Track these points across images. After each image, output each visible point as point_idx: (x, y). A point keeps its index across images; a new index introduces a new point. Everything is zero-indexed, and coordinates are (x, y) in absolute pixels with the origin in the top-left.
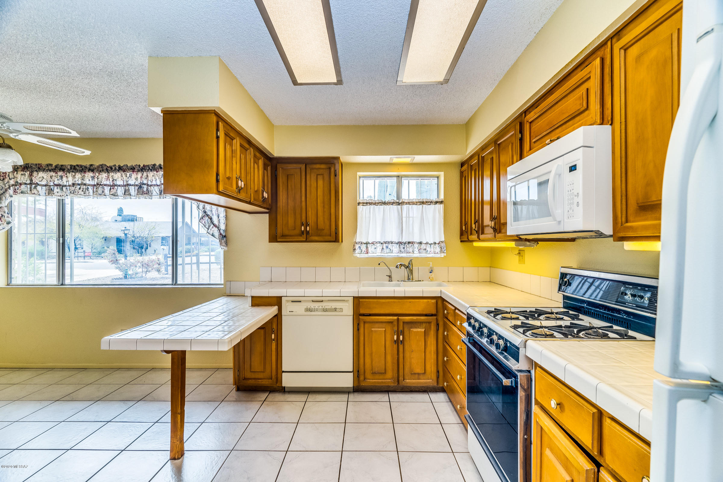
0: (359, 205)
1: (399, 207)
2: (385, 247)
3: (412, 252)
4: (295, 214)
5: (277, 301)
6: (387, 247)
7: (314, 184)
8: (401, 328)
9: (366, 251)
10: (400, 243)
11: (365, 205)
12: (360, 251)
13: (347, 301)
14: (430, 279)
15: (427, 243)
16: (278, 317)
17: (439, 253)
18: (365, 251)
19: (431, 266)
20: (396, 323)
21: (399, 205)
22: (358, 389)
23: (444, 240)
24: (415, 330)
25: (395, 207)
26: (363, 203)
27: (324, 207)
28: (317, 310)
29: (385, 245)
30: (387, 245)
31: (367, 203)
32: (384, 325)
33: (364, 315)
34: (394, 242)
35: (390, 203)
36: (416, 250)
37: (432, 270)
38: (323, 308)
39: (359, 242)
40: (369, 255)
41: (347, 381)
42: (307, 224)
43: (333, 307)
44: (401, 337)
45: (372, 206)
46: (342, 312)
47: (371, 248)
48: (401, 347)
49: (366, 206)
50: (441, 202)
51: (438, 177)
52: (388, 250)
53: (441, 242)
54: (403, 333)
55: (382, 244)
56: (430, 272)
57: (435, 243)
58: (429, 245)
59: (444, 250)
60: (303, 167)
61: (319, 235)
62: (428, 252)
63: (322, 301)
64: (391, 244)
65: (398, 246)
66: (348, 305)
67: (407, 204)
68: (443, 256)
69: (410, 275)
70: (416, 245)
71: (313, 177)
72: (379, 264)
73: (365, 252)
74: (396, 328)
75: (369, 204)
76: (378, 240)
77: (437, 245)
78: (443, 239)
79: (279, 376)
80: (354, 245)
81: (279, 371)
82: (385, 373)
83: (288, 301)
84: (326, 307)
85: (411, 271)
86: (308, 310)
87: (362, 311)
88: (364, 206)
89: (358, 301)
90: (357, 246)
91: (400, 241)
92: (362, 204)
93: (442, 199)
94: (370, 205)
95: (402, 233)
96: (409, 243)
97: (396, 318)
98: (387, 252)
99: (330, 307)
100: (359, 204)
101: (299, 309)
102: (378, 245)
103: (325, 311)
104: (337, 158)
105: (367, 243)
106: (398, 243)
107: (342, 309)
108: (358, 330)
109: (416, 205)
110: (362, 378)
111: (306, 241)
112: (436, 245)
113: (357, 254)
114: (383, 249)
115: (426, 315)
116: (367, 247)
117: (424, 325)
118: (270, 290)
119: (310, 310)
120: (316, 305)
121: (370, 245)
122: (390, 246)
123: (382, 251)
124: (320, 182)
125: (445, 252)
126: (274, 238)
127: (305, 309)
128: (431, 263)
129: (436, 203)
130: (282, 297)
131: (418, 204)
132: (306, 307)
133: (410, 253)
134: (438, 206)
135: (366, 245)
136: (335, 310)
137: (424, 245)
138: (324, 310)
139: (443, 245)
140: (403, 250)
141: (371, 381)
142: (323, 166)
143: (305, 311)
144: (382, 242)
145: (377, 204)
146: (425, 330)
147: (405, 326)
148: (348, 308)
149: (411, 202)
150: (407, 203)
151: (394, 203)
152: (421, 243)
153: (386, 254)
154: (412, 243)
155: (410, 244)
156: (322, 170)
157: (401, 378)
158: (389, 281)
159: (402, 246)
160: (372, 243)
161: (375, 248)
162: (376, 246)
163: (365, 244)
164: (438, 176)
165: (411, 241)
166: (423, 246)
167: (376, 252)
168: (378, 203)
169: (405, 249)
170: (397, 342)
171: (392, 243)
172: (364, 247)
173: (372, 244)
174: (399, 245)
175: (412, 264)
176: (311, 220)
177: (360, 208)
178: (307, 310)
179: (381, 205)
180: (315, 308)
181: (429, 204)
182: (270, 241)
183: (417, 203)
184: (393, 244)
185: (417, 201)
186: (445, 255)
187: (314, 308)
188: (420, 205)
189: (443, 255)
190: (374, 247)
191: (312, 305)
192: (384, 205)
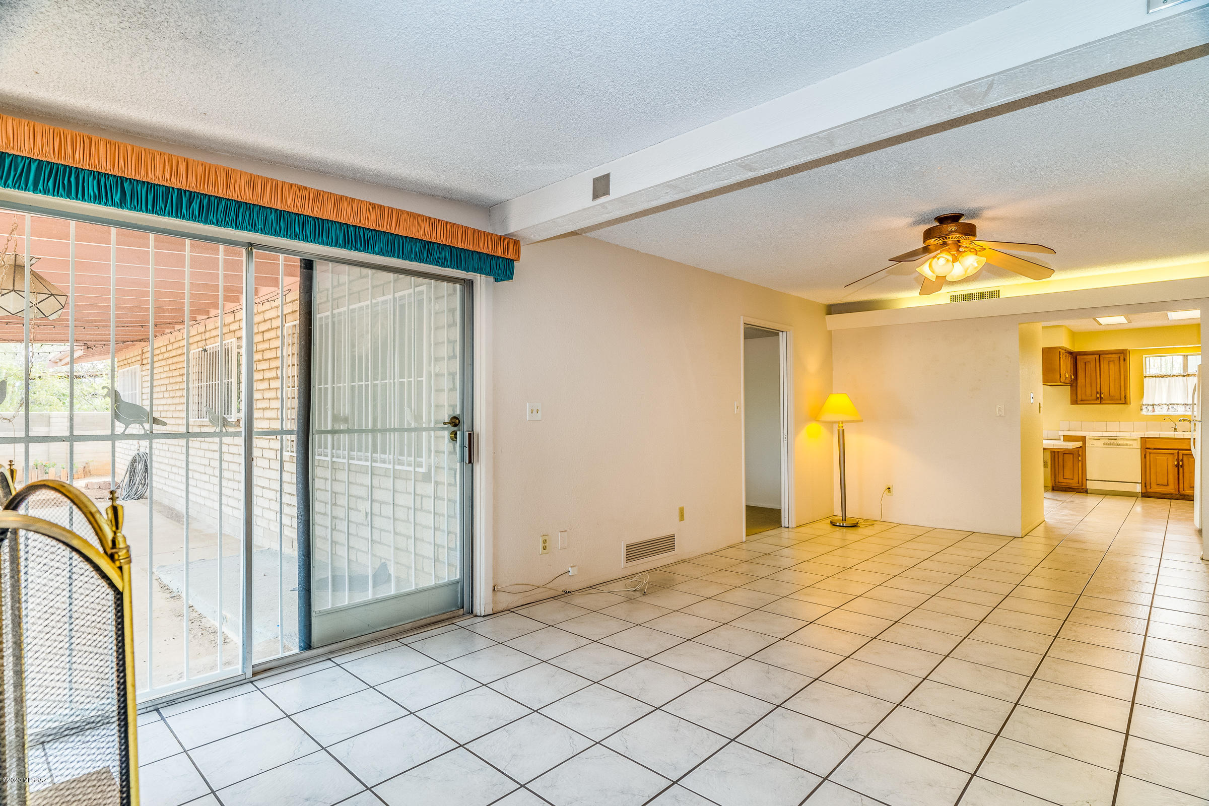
1: (1185, 379)
2: (1170, 408)
4: (1091, 386)
5: (1083, 439)
6: (1173, 408)
7: (1106, 367)
8: (1181, 458)
9: (1152, 410)
11: (1151, 378)
12: (1147, 410)
13: (1136, 440)
16: (1083, 448)
20: (1176, 454)
21: (1184, 377)
22: (1145, 495)
25: (1180, 379)
26: (1149, 377)
27: (1115, 382)
28: (1112, 445)
29: (1170, 406)
30: (1173, 406)
31: (1153, 376)
32: (1167, 455)
33: (1149, 449)
34: (1179, 404)
35: (1175, 376)
38: (1117, 443)
39: (1146, 404)
40: (1156, 413)
41: (1138, 488)
42: (1101, 393)
43: (1126, 443)
44: (1181, 463)
45: (1158, 379)
47: (1157, 408)
48: (1181, 470)
52: (1173, 410)
54: (1182, 461)
60: (1097, 357)
61: (1111, 400)
63: (1116, 440)
64: (1176, 405)
65: (1183, 407)
66: (1136, 442)
71: (1106, 363)
72: (1165, 419)
74: (1176, 458)
75: (1155, 377)
76: (1164, 402)
79: (1084, 483)
80: (1141, 407)
81: (1084, 480)
82: (1168, 485)
83: (1090, 439)
84: (1119, 443)
86: (1104, 444)
87: (1147, 447)
89: (1144, 440)
90: (1144, 407)
91: (1186, 403)
95: (1187, 397)
97: (1175, 451)
99: (1122, 443)
100: (1145, 377)
101: (1099, 443)
102: (1164, 406)
103: (1119, 445)
104: (1126, 350)
105: (1153, 405)
107: (1132, 445)
108: (1145, 458)
110: (1148, 487)
111: (1100, 404)
113: (1144, 412)
114: (1168, 409)
116: (1153, 408)
118: (1077, 432)
119: (1106, 445)
120: (1112, 442)
121: (1156, 406)
122: (1175, 407)
124: (1112, 366)
126: (1075, 401)
130: (1086, 437)
132: (1104, 442)
136: (1127, 445)
138: (1117, 445)
140: (1188, 410)
141: (1155, 489)
142: (1114, 356)
144: (1168, 404)
145: (1162, 377)
147: (1184, 456)
148: (1137, 444)
150: (1192, 375)
151: (1179, 376)
153: (1172, 412)
156: (1113, 358)
157: (1181, 489)
158: (1175, 432)
160: (1158, 405)
161: (1161, 409)
162: (1162, 407)
163: (1151, 405)
167: (1162, 411)
168: (1164, 376)
169: (1191, 409)
170: (1178, 466)
172: (1150, 408)
174: (1185, 406)
176: (1105, 390)
177: (1146, 380)
179: (1166, 377)
182: (1072, 404)
184: (1178, 406)
190: (1160, 407)
191: (1109, 442)
192: (1169, 377)
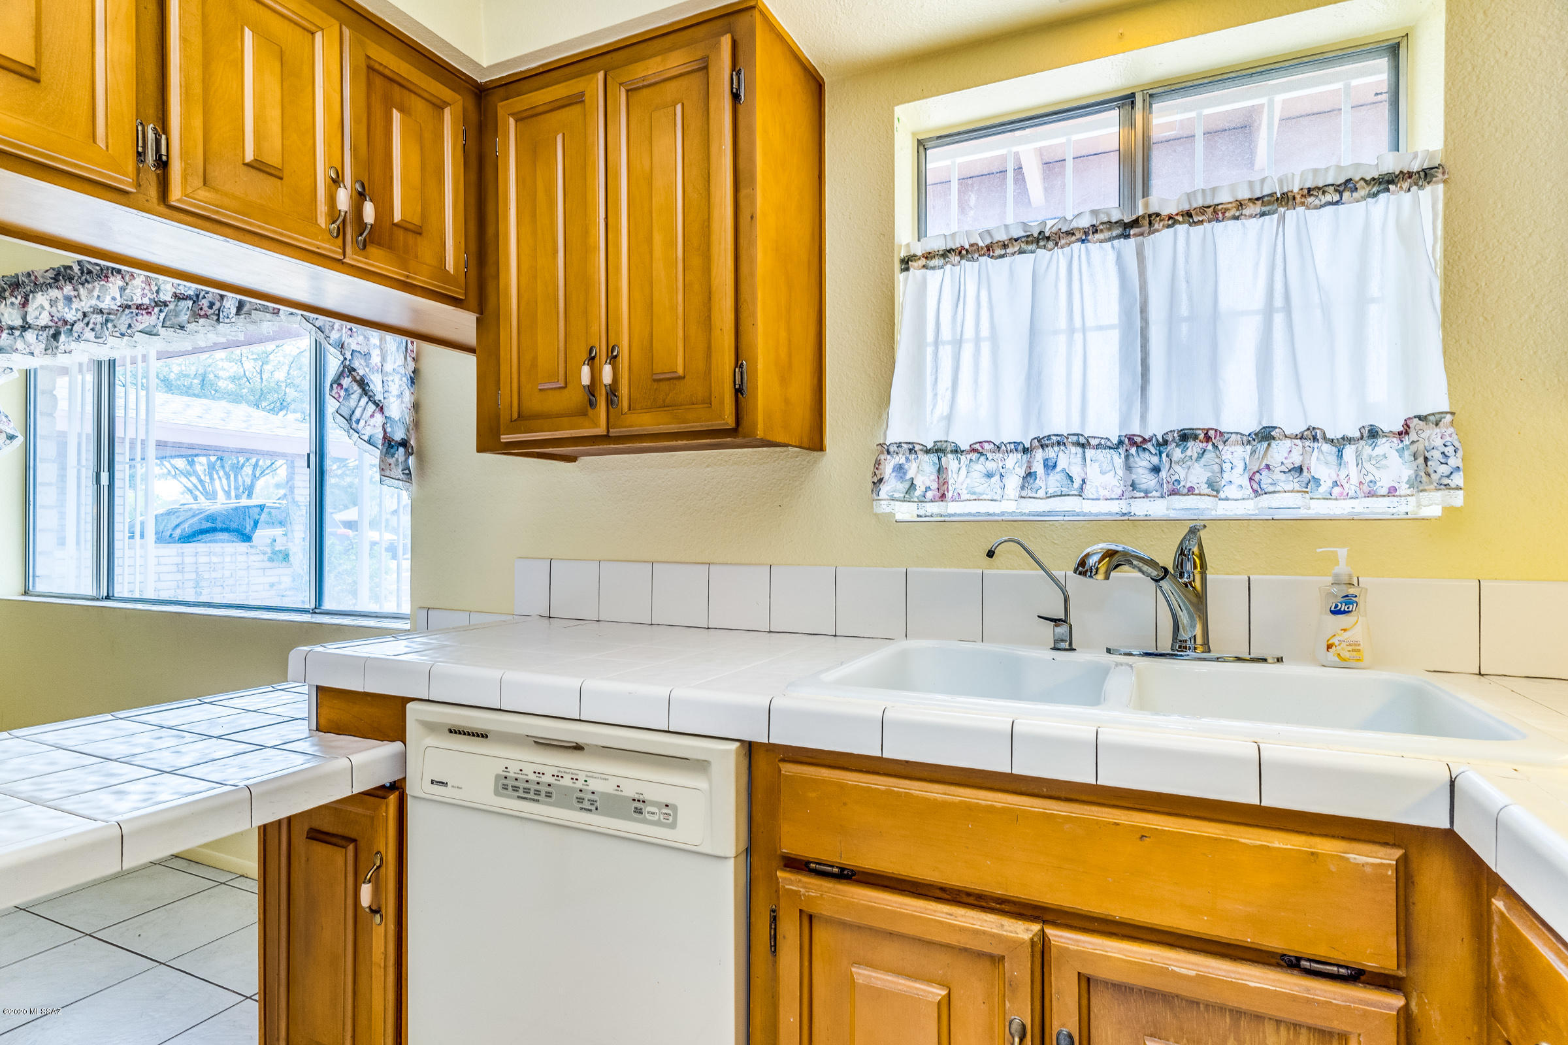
0: (907, 269)
1: (1129, 246)
2: (1038, 468)
3: (1204, 489)
4: (564, 315)
6: (1050, 466)
9: (934, 486)
10: (1134, 443)
11: (936, 262)
12: (903, 487)
13: (700, 766)
14: (1331, 656)
15: (1312, 435)
17: (1404, 489)
18: (928, 489)
19: (1342, 568)
21: (1127, 236)
23: (1446, 408)
25: (1101, 250)
26: (928, 256)
28: (548, 794)
29: (1040, 458)
30: (1051, 453)
31: (945, 253)
33: (806, 868)
34: (1093, 442)
35: (1070, 233)
36: (1236, 481)
37: (1349, 599)
38: (580, 785)
39: (899, 445)
43: (629, 791)
45: (969, 267)
46: (673, 825)
47: (963, 476)
49: (940, 267)
50: (1426, 175)
51: (1394, 50)
52: (1053, 482)
53: (1420, 418)
55: (1025, 450)
56: (1336, 612)
57: (1374, 433)
58: (1326, 447)
59: (1444, 470)
60: (593, 87)
61: (662, 407)
62: (1323, 489)
63: (577, 748)
64: (1074, 449)
65: (1119, 461)
66: (708, 787)
67: (1176, 222)
68: (1434, 511)
69: (1184, 618)
70: (1236, 454)
71: (639, 126)
72: (991, 554)
73: (929, 495)
75: (958, 258)
77: (1385, 446)
78: (1436, 399)
80: (878, 463)
83: (429, 725)
84: (593, 785)
85: (1199, 602)
86: (509, 785)
88: (933, 268)
89: (773, 770)
90: (889, 466)
91: (1135, 429)
92: (922, 262)
93: (1430, 155)
94: (962, 257)
95: (1144, 388)
96: (1185, 437)
97: (1022, 931)
98: (1051, 491)
99: (611, 788)
100: (906, 263)
101: (475, 772)
102: (1007, 456)
103: (586, 804)
104: (749, 12)
105: (938, 450)
106: (1121, 442)
107: (676, 809)
108: (773, 952)
109: (1236, 218)
111: (609, 437)
112: (1381, 441)
113: (893, 502)
114: (1030, 475)
116: (940, 469)
119: (516, 789)
120: (549, 766)
121: (963, 458)
122: (1068, 459)
123: (1023, 487)
124: (664, 146)
125: (1458, 479)
126: (492, 431)
127: (497, 778)
128: (1342, 552)
129: (1385, 182)
130: (409, 706)
131: (1254, 208)
132: (502, 770)
133: (1191, 491)
134: (1398, 200)
135: (933, 457)
136: (638, 806)
137: (1288, 443)
138: (580, 799)
139: (1432, 437)
140: (1147, 480)
142: (676, 62)
143: (497, 793)
144: (1027, 445)
145: (998, 252)
149: (1203, 210)
150: (1172, 220)
151: (1096, 232)
152: (1266, 435)
154: (1208, 439)
155: (1191, 444)
156: (673, 87)
158: (1055, 649)
159: (1143, 462)
160: (974, 450)
161: (989, 475)
162: (991, 466)
163: (927, 451)
164: (1394, 34)
165: (1200, 421)
166: (1281, 453)
167: (988, 493)
168: (1005, 246)
169: (1163, 474)
171: (1083, 446)
172: (925, 469)
173: (974, 456)
174: (1127, 457)
175: (1202, 557)
176: (630, 335)
178: (506, 786)
179: (1021, 252)
181: (1328, 198)
183: (1240, 205)
184: (1090, 453)
186: (1458, 499)
187: (536, 778)
188: (1263, 214)
189: (1432, 505)
190: (980, 467)
192: (1038, 247)
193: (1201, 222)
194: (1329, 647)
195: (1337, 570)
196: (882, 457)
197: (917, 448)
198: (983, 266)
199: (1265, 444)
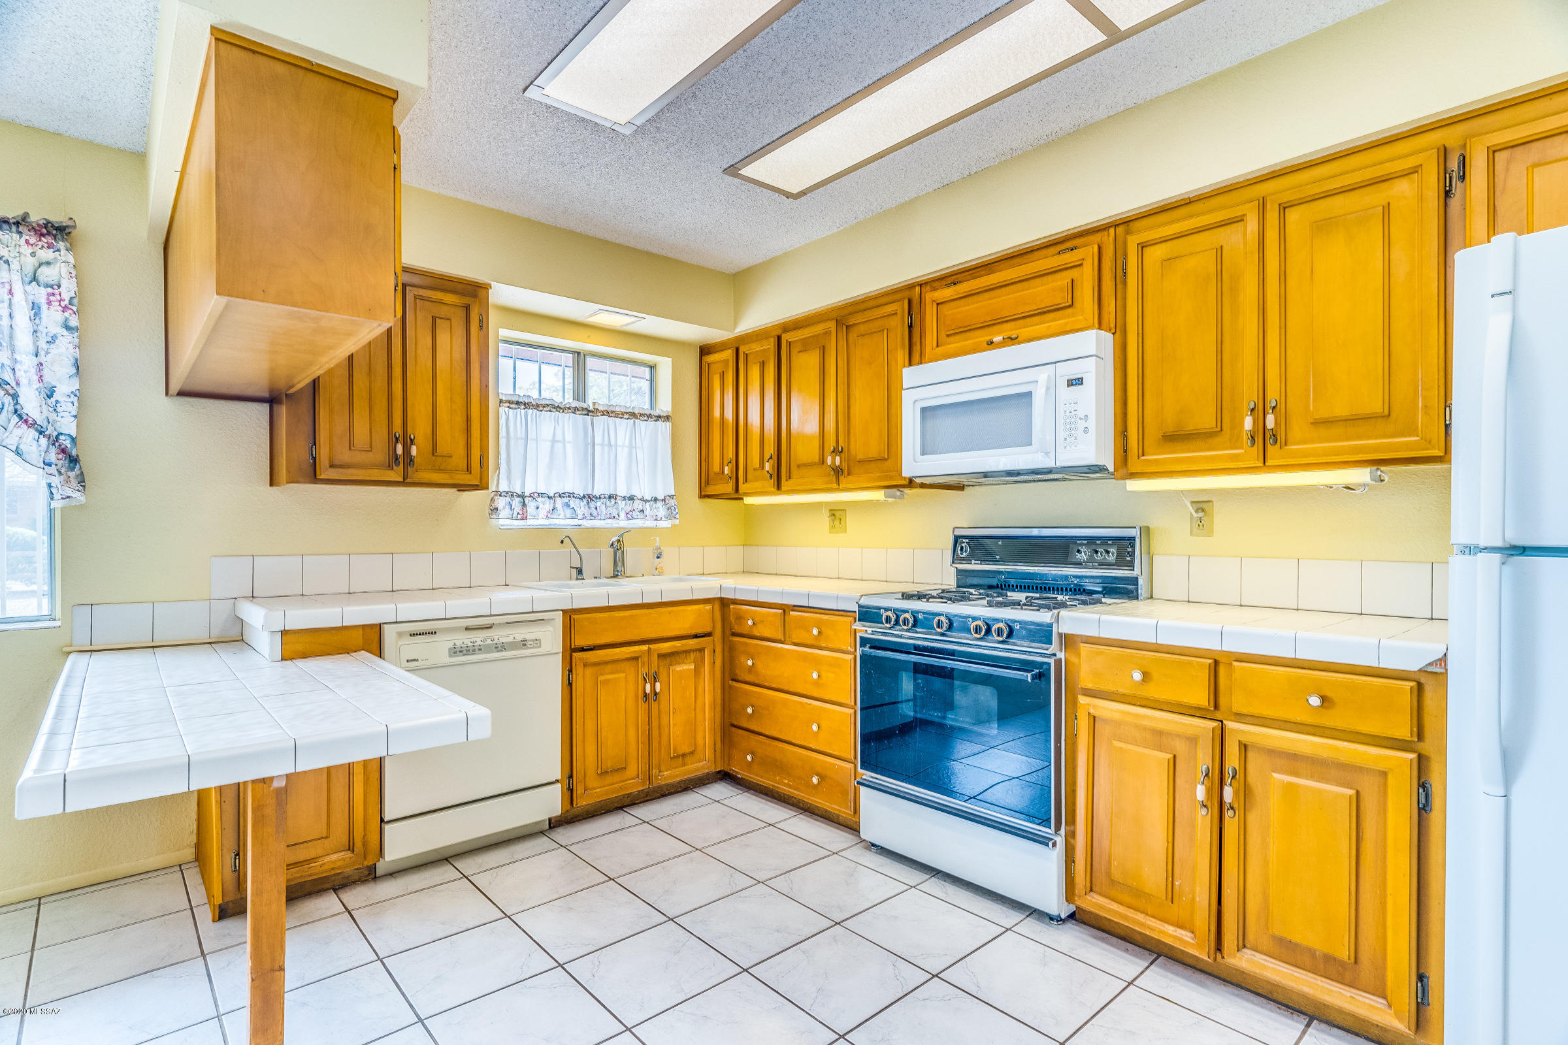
0: (500, 406)
1: (588, 419)
2: (559, 506)
3: (615, 517)
4: (371, 410)
5: (368, 637)
6: (565, 506)
7: (425, 340)
8: (655, 667)
9: (521, 512)
10: (589, 497)
11: (512, 405)
12: (510, 513)
13: (550, 621)
14: (657, 572)
15: (643, 499)
17: (663, 518)
18: (518, 513)
19: (658, 544)
20: (645, 659)
21: (588, 415)
22: (571, 817)
23: (673, 493)
24: (679, 668)
26: (509, 402)
28: (480, 650)
29: (559, 502)
30: (566, 500)
31: (518, 403)
32: (622, 665)
33: (582, 650)
34: (577, 495)
35: (569, 408)
36: (624, 513)
37: (661, 554)
38: (495, 642)
39: (507, 492)
40: (530, 522)
41: (551, 804)
42: (409, 440)
43: (519, 638)
44: (657, 686)
46: (540, 646)
47: (530, 507)
48: (654, 705)
49: (516, 409)
50: (667, 419)
51: (652, 367)
52: (568, 513)
53: (669, 496)
54: (658, 676)
55: (550, 498)
56: (658, 557)
57: (656, 500)
58: (644, 503)
59: (673, 513)
61: (440, 470)
62: (648, 518)
63: (489, 627)
64: (570, 499)
65: (584, 504)
66: (551, 629)
67: (604, 415)
69: (619, 564)
70: (624, 505)
71: (424, 320)
73: (519, 516)
74: (645, 669)
75: (523, 407)
76: (543, 489)
77: (659, 504)
79: (371, 837)
80: (493, 500)
81: (372, 825)
82: (626, 766)
83: (400, 634)
84: (502, 640)
86: (457, 651)
87: (579, 642)
88: (511, 408)
89: (570, 616)
90: (501, 502)
91: (590, 492)
92: (507, 404)
93: (667, 411)
94: (526, 407)
95: (593, 477)
96: (607, 497)
97: (645, 647)
99: (510, 639)
100: (501, 402)
101: (433, 650)
102: (545, 500)
103: (500, 648)
104: (484, 288)
105: (522, 496)
106: (584, 497)
107: (540, 640)
108: (570, 683)
109: (621, 418)
110: (579, 790)
111: (404, 483)
112: (658, 502)
113: (505, 520)
114: (554, 509)
115: (696, 636)
116: (524, 505)
117: (693, 655)
118: (347, 609)
119: (461, 651)
120: (478, 637)
121: (528, 499)
123: (553, 514)
124: (443, 338)
125: (677, 516)
126: (303, 471)
127: (450, 649)
128: (658, 539)
129: (658, 418)
130: (384, 626)
131: (626, 416)
132: (451, 645)
134: (660, 423)
135: (521, 499)
136: (524, 644)
137: (638, 501)
138: (496, 648)
139: (672, 502)
140: (595, 512)
141: (598, 791)
142: (450, 298)
143: (450, 656)
144: (551, 495)
145: (541, 409)
146: (695, 667)
147: (662, 662)
148: (551, 638)
149: (612, 412)
150: (603, 413)
151: (578, 410)
152: (632, 498)
153: (563, 520)
154: (614, 498)
155: (608, 500)
156: (446, 308)
157: (655, 771)
158: (577, 579)
159: (593, 505)
160: (531, 496)
161: (537, 508)
162: (539, 504)
163: (518, 496)
164: (652, 364)
165: (610, 492)
166: (637, 505)
167: (539, 515)
168: (544, 407)
169: (599, 509)
170: (649, 696)
171: (573, 497)
172: (517, 504)
173: (531, 499)
174: (587, 502)
176: (420, 430)
177: (506, 412)
178: (455, 652)
179: (550, 411)
180: (476, 644)
181: (646, 418)
183: (622, 414)
184: (576, 500)
185: (623, 410)
186: (677, 522)
187: (472, 644)
188: (628, 419)
189: (673, 524)
190: (535, 504)
191: (467, 639)
192: (557, 411)
193: (612, 416)
194: (656, 569)
195: (656, 545)
196: (496, 498)
197: (515, 494)
198: (534, 413)
199: (632, 502)
